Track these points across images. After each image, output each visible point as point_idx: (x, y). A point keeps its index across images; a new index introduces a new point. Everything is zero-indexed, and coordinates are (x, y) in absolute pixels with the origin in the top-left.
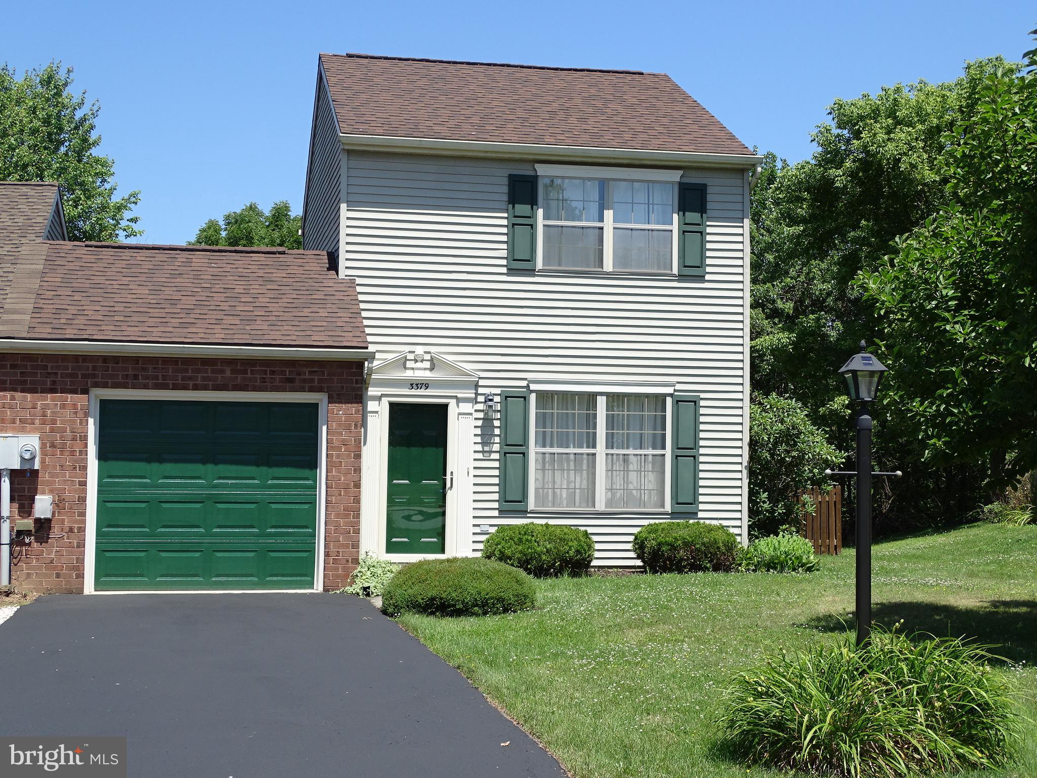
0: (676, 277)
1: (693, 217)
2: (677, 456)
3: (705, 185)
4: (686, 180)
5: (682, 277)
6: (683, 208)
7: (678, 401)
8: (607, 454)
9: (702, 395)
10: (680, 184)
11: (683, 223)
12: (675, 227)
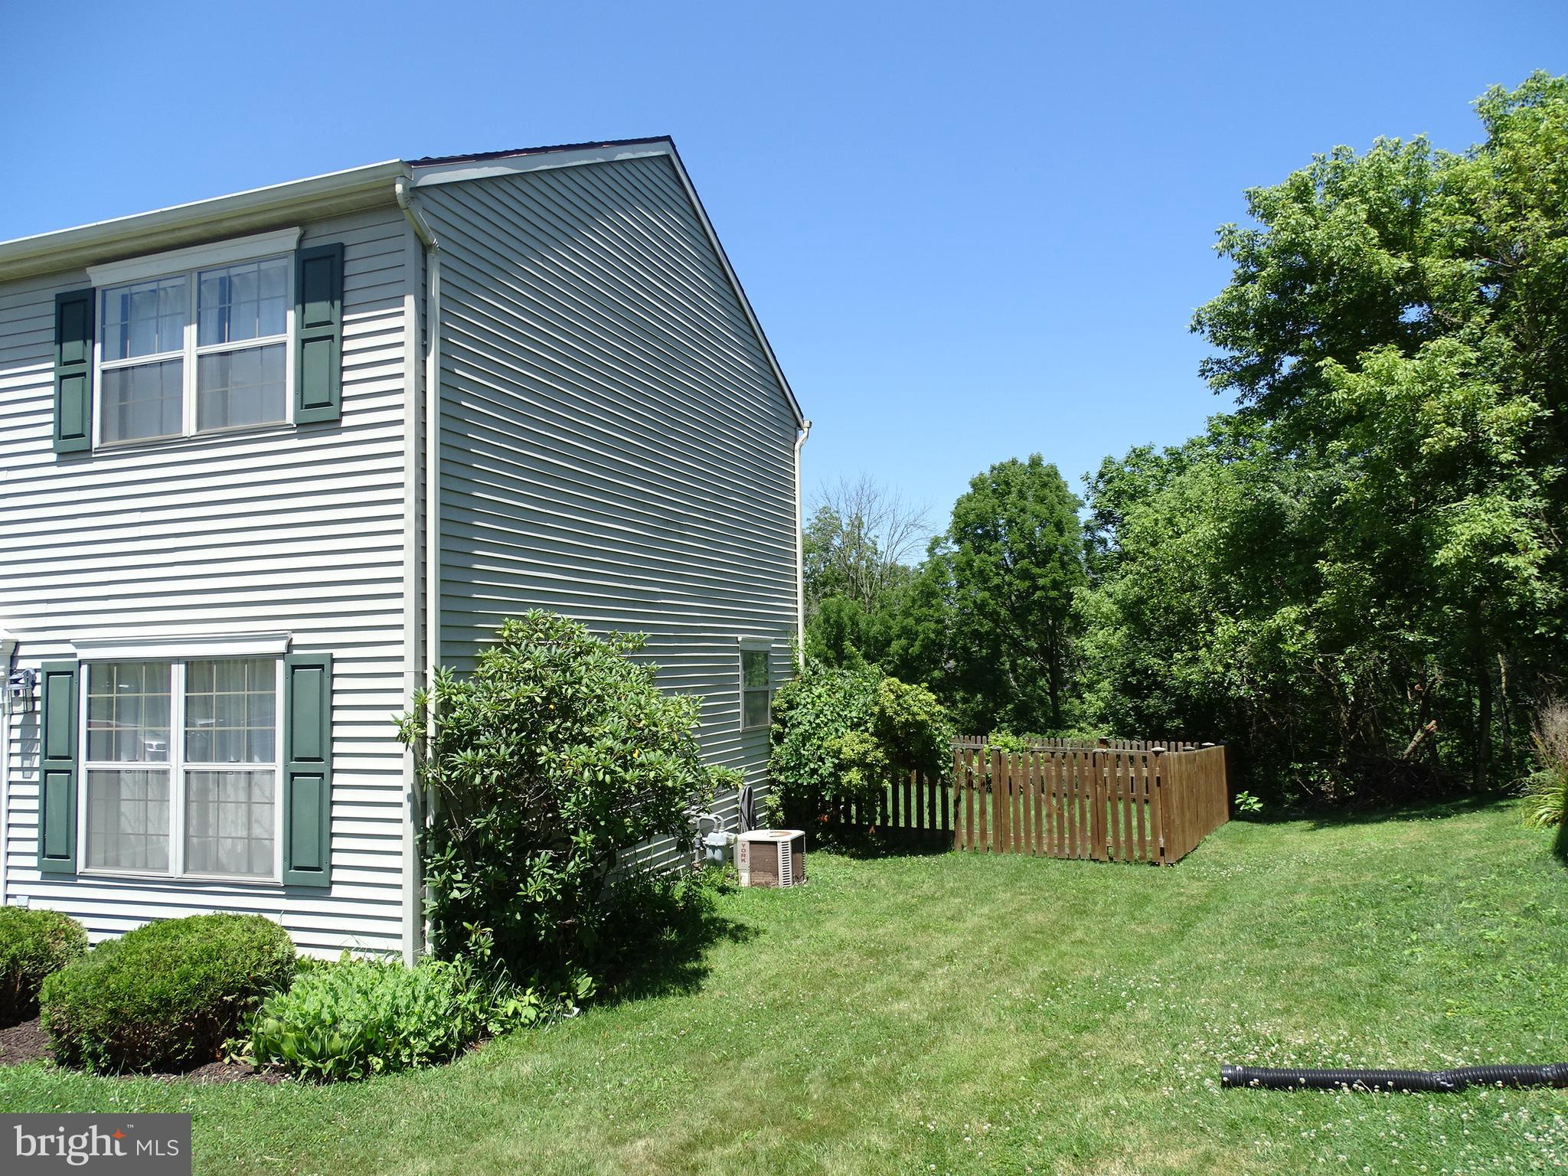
0: (293, 429)
1: (318, 310)
2: (293, 775)
3: (342, 247)
4: (309, 244)
5: (304, 428)
6: (303, 298)
7: (294, 667)
8: (187, 773)
9: (338, 653)
10: (299, 251)
11: (303, 324)
12: (290, 337)
